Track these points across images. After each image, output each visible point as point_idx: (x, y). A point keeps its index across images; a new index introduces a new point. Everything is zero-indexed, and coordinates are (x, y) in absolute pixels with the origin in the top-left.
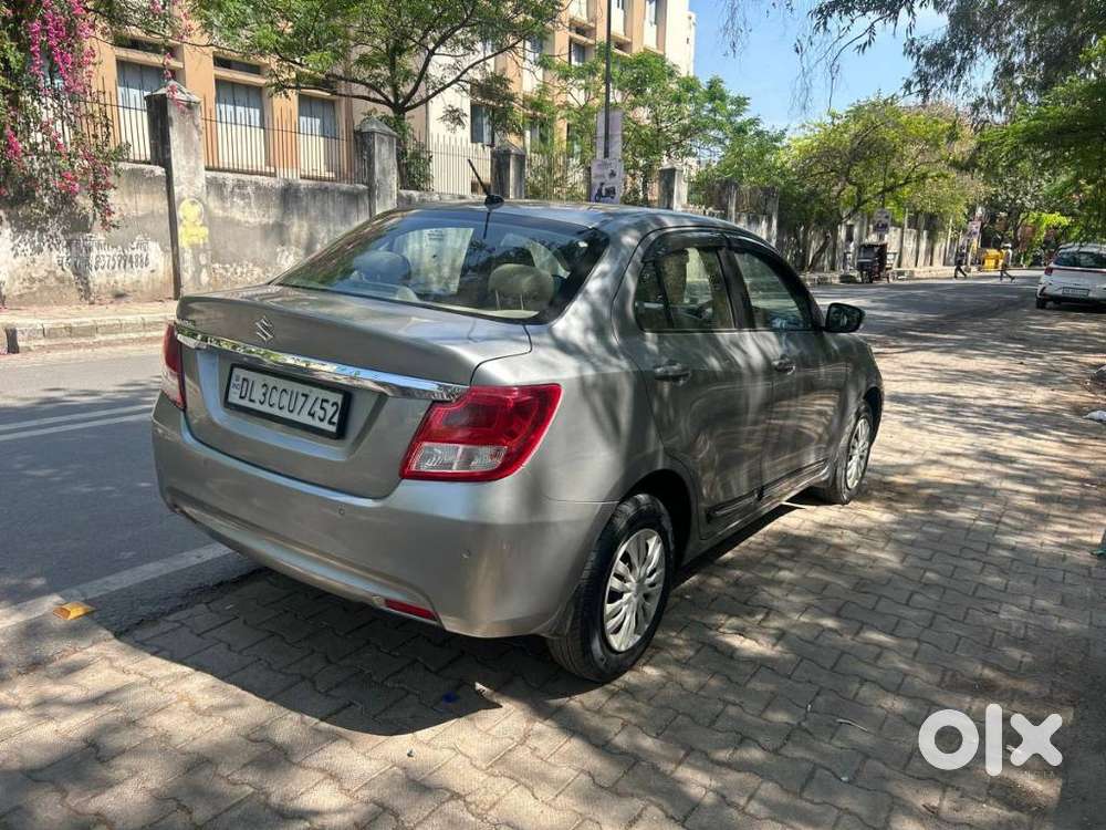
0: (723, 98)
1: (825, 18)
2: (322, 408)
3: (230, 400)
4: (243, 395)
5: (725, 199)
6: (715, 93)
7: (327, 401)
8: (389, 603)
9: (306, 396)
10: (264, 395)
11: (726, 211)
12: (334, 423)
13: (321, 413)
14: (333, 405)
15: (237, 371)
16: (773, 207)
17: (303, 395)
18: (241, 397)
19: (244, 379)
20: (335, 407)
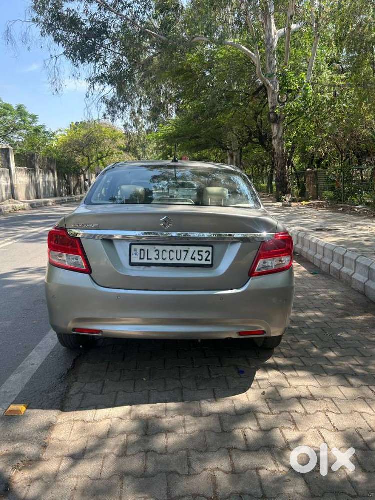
0: (26, 114)
1: (93, 84)
2: (199, 255)
3: (132, 261)
4: (142, 257)
5: (33, 163)
6: (21, 111)
7: (202, 251)
8: (241, 334)
9: (187, 251)
10: (158, 255)
11: (35, 169)
12: (209, 261)
13: (200, 258)
14: (206, 253)
15: (134, 247)
16: (54, 167)
17: (185, 251)
18: (141, 259)
19: (141, 250)
20: (208, 253)
